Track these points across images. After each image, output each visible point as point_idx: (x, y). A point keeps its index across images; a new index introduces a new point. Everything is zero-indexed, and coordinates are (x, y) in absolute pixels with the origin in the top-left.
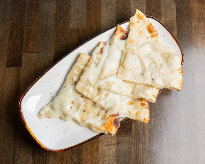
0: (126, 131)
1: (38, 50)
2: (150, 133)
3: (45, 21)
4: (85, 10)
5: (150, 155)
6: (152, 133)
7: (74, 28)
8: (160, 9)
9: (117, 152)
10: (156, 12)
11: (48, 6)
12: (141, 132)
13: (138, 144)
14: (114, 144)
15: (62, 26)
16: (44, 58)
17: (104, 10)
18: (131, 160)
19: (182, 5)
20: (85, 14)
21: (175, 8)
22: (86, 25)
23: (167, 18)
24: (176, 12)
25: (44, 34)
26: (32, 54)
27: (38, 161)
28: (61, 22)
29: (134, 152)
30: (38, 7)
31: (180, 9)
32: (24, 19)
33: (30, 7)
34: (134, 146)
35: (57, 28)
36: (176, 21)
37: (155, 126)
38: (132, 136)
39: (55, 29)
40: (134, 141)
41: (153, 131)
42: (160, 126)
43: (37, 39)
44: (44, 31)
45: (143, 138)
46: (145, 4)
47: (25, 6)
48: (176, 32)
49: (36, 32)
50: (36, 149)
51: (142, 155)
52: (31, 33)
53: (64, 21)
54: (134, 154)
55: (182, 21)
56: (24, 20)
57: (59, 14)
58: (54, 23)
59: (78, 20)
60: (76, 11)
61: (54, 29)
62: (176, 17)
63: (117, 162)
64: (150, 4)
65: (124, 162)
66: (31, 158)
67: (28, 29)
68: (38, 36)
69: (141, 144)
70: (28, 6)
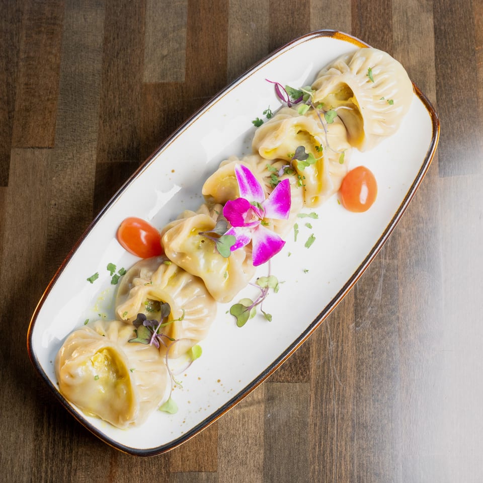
0: (293, 366)
1: (53, 140)
2: (359, 371)
3: (75, 63)
4: (184, 32)
5: (358, 434)
6: (365, 371)
7: (154, 81)
8: (391, 30)
9: (268, 423)
10: (379, 39)
11: (83, 20)
12: (334, 370)
13: (326, 402)
14: (259, 402)
15: (121, 74)
16: (70, 162)
17: (238, 31)
18: (304, 444)
19: (450, 21)
20: (184, 44)
21: (432, 29)
22: (187, 74)
23: (410, 55)
24: (433, 39)
25: (72, 98)
26: (37, 152)
27: (48, 445)
28: (118, 65)
29: (315, 425)
30: (54, 24)
31: (445, 32)
32: (18, 57)
33: (33, 22)
34: (315, 408)
35: (107, 80)
36: (433, 64)
37: (372, 353)
38: (309, 379)
39: (101, 85)
40: (316, 394)
41: (367, 367)
42: (387, 354)
43: (51, 112)
44: (71, 88)
45: (340, 386)
46: (350, 18)
47: (19, 21)
48: (435, 95)
49: (48, 91)
50: (45, 413)
51: (336, 432)
52: (37, 94)
53: (126, 63)
54: (315, 428)
55: (450, 66)
56: (16, 60)
57: (112, 42)
58: (98, 66)
59: (165, 59)
60: (160, 35)
61: (99, 84)
62: (436, 53)
63: (268, 452)
64: (365, 18)
65: (287, 452)
66: (31, 437)
67: (26, 84)
68: (55, 102)
69: (334, 404)
70: (29, 19)
